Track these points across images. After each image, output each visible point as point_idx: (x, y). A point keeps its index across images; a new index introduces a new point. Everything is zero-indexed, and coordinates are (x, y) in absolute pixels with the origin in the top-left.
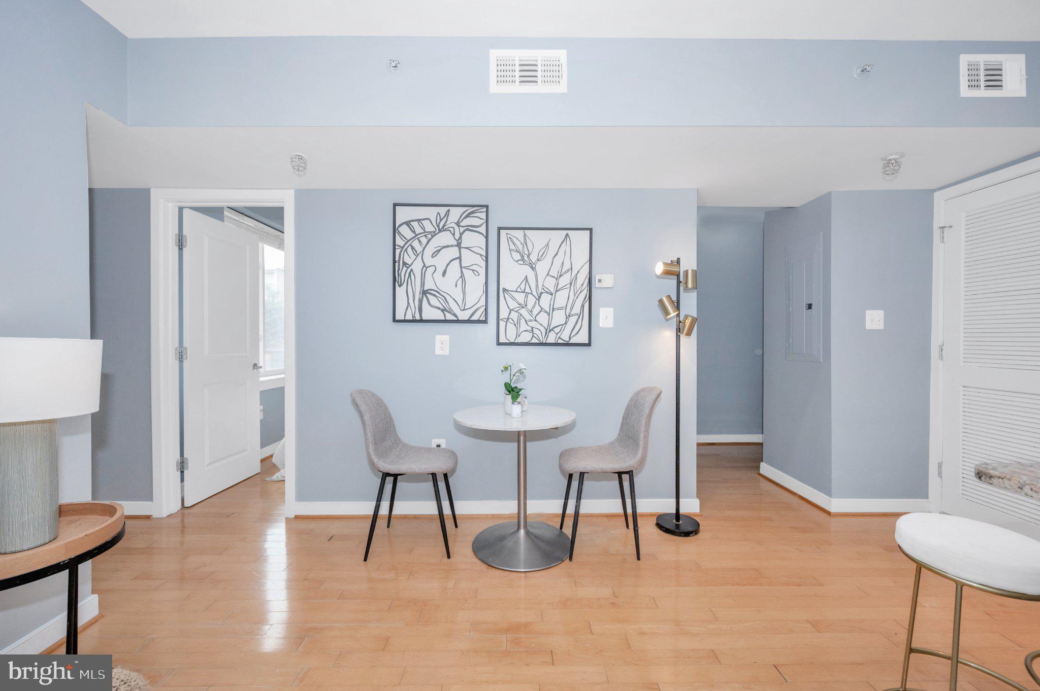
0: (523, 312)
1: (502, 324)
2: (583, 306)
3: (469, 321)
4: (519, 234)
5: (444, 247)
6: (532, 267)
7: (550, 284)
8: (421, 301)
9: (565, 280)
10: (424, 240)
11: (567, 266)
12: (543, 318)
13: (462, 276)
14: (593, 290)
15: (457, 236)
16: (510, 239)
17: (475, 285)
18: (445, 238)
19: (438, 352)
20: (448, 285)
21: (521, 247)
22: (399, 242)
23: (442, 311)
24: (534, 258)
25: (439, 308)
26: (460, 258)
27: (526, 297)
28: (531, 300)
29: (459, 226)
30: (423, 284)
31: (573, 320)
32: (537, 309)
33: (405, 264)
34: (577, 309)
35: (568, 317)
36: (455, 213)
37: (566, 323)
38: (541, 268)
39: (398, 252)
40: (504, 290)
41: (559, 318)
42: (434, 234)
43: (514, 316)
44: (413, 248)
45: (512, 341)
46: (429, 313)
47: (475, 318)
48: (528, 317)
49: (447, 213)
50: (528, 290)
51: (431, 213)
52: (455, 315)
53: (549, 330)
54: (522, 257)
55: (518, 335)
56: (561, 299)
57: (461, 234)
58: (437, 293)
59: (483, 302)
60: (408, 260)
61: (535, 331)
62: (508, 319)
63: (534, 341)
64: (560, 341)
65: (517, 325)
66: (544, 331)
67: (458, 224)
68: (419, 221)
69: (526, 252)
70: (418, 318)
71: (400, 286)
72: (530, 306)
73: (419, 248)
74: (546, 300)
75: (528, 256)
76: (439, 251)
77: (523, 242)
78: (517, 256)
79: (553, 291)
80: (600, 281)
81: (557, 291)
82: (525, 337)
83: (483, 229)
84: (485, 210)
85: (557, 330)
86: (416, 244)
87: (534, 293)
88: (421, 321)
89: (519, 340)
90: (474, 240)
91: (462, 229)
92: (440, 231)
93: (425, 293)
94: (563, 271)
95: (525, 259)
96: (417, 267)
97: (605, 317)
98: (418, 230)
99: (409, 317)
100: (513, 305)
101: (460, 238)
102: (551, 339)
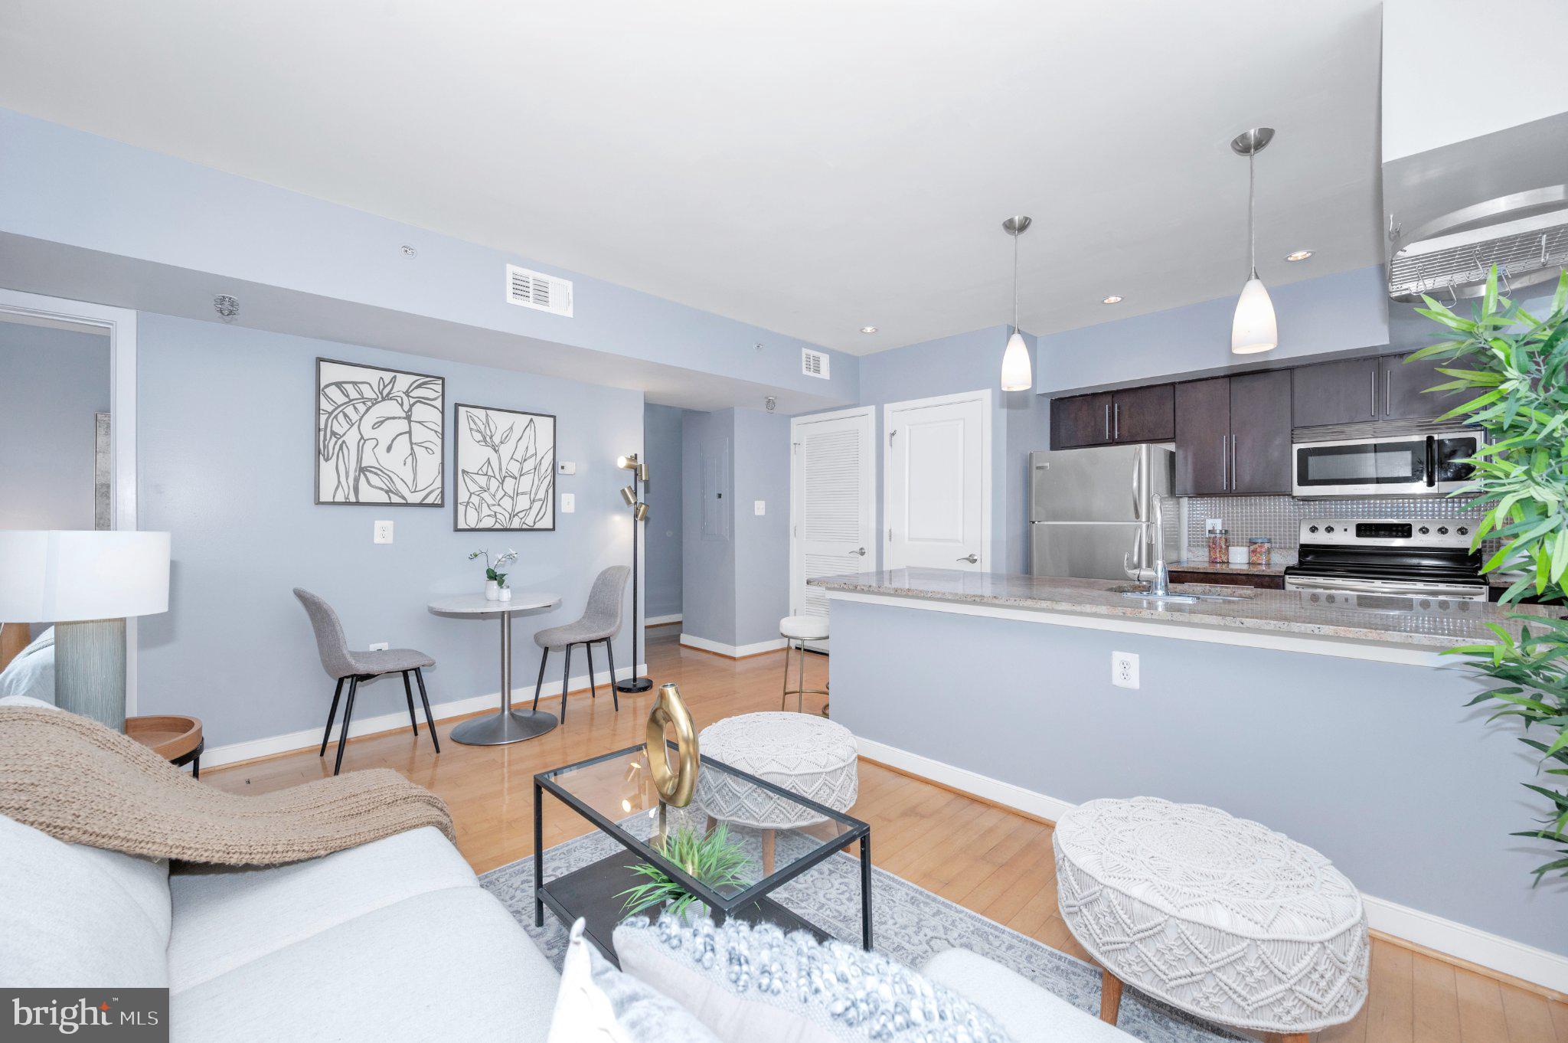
0: (485, 495)
1: (461, 509)
2: (547, 491)
3: (421, 505)
4: (481, 413)
5: (388, 418)
6: (494, 449)
7: (514, 468)
8: (357, 480)
9: (529, 465)
10: (362, 408)
11: (531, 451)
12: (507, 503)
13: (413, 453)
14: (557, 475)
15: (406, 407)
16: (469, 417)
17: (429, 466)
18: (390, 408)
19: (378, 540)
20: (395, 462)
21: (482, 427)
22: (325, 405)
23: (387, 492)
24: (497, 440)
25: (382, 489)
26: (410, 432)
27: (489, 479)
28: (494, 484)
29: (408, 396)
30: (359, 460)
31: (537, 505)
32: (501, 493)
33: (333, 434)
34: (541, 495)
35: (533, 502)
36: (403, 382)
37: (530, 508)
38: (506, 451)
39: (323, 418)
40: (464, 471)
41: (523, 503)
42: (375, 402)
43: (475, 500)
44: (345, 416)
45: (473, 526)
46: (367, 494)
47: (429, 500)
48: (491, 501)
49: (393, 380)
50: (490, 473)
51: (373, 376)
52: (403, 498)
53: (513, 516)
54: (485, 438)
55: (480, 520)
56: (526, 483)
57: (411, 406)
58: (379, 471)
59: (438, 483)
60: (337, 428)
61: (498, 516)
62: (468, 503)
63: (498, 526)
64: (525, 527)
65: (478, 510)
66: (508, 516)
67: (407, 393)
68: (355, 383)
69: (489, 433)
70: (353, 499)
71: (327, 460)
72: (493, 490)
73: (354, 417)
74: (509, 484)
75: (491, 437)
76: (382, 422)
77: (484, 421)
78: (479, 437)
79: (517, 475)
80: (563, 468)
81: (521, 475)
82: (488, 523)
83: (438, 403)
84: (440, 382)
85: (521, 515)
86: (350, 411)
87: (498, 476)
88: (358, 503)
89: (481, 526)
90: (428, 414)
91: (412, 401)
92: (383, 399)
93: (362, 470)
94: (528, 455)
95: (486, 440)
96: (352, 438)
97: (568, 503)
98: (354, 394)
99: (340, 498)
100: (474, 488)
101: (410, 410)
102: (516, 524)
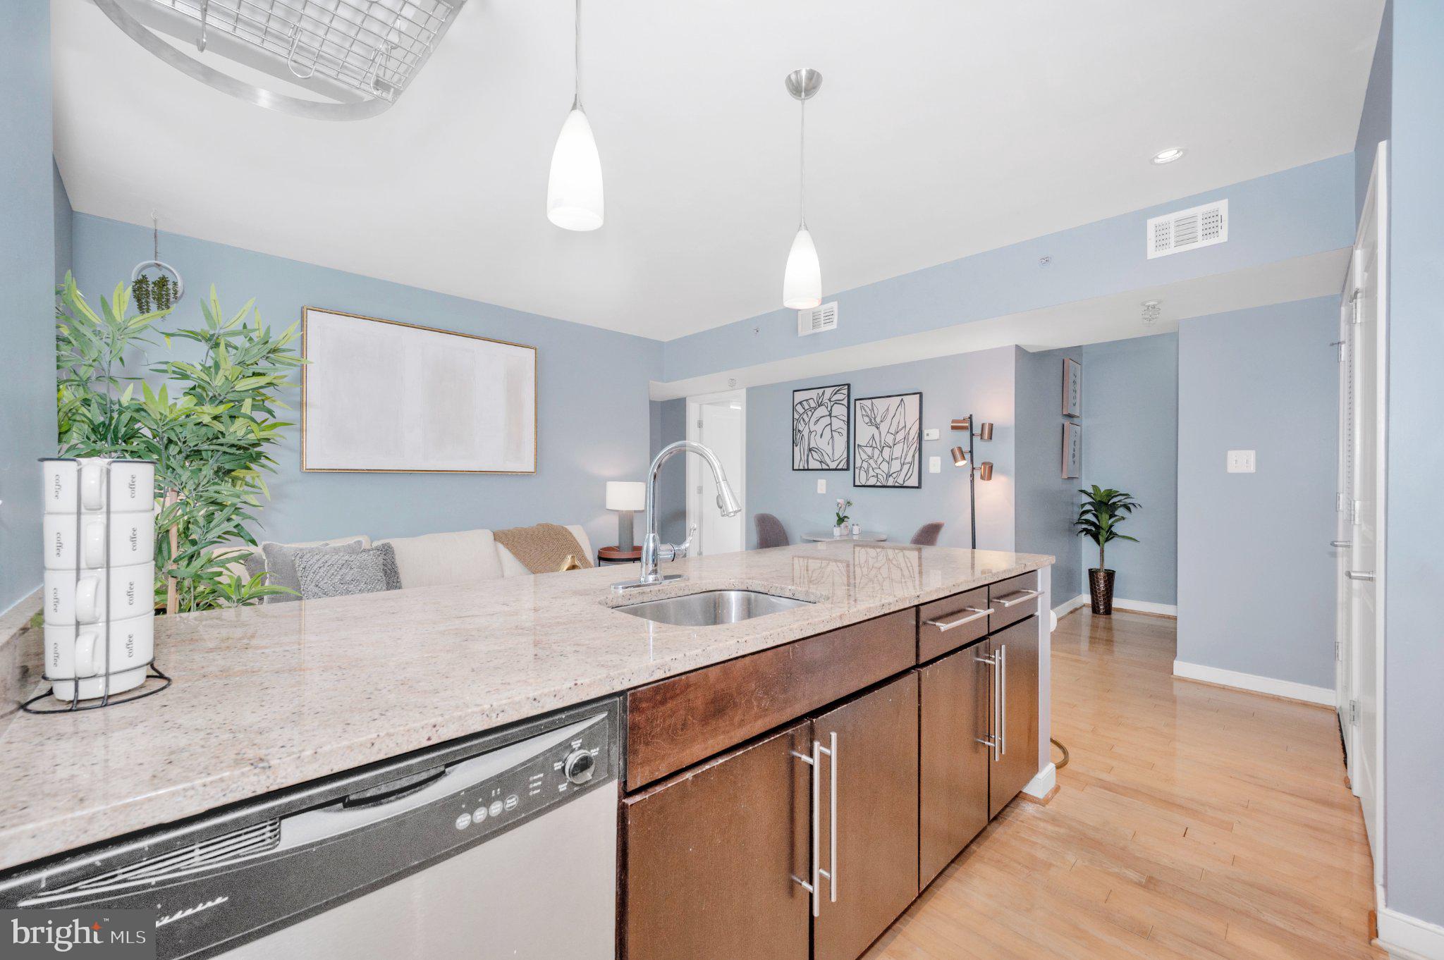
0: (871, 461)
1: (857, 471)
2: (914, 456)
3: (836, 469)
4: (868, 403)
5: (821, 417)
6: (877, 428)
7: (890, 439)
8: (808, 456)
9: (900, 436)
10: (810, 413)
11: (902, 425)
12: (885, 466)
13: (832, 437)
14: (923, 442)
15: (829, 409)
16: (862, 408)
17: (841, 442)
18: (822, 411)
19: (819, 491)
20: (822, 444)
21: (869, 412)
22: (796, 416)
23: (821, 462)
24: (878, 420)
25: (818, 460)
26: (831, 424)
27: (873, 450)
28: (877, 452)
29: (830, 401)
30: (809, 445)
31: (906, 467)
32: (881, 459)
33: (799, 431)
34: (909, 459)
35: (902, 465)
36: (829, 392)
37: (901, 470)
38: (884, 428)
39: (795, 423)
40: (858, 445)
41: (896, 466)
42: (815, 409)
43: (865, 465)
44: (803, 420)
45: (864, 484)
46: (814, 464)
47: (840, 467)
48: (874, 466)
49: (823, 394)
50: (874, 445)
51: (813, 394)
52: (828, 466)
53: (889, 475)
54: (871, 420)
55: (867, 480)
56: (897, 451)
57: (832, 407)
58: (817, 450)
59: (845, 455)
60: (801, 429)
61: (879, 476)
62: (861, 467)
63: (879, 484)
64: (897, 484)
65: (867, 472)
66: (885, 476)
67: (830, 400)
68: (807, 400)
69: (873, 416)
70: (806, 468)
71: (796, 446)
72: (875, 457)
73: (807, 420)
74: (887, 451)
75: (875, 419)
76: (818, 420)
77: (870, 407)
78: (867, 420)
79: (891, 445)
80: (928, 435)
81: (894, 445)
82: (872, 481)
83: (845, 402)
84: (846, 387)
85: (894, 475)
86: (805, 416)
87: (879, 447)
88: (808, 470)
89: (868, 484)
90: (840, 410)
91: (832, 403)
92: (819, 406)
93: (810, 450)
94: (900, 428)
95: (873, 423)
96: (806, 433)
97: (934, 464)
98: (807, 407)
99: (801, 468)
100: (864, 457)
101: (831, 410)
102: (890, 483)
